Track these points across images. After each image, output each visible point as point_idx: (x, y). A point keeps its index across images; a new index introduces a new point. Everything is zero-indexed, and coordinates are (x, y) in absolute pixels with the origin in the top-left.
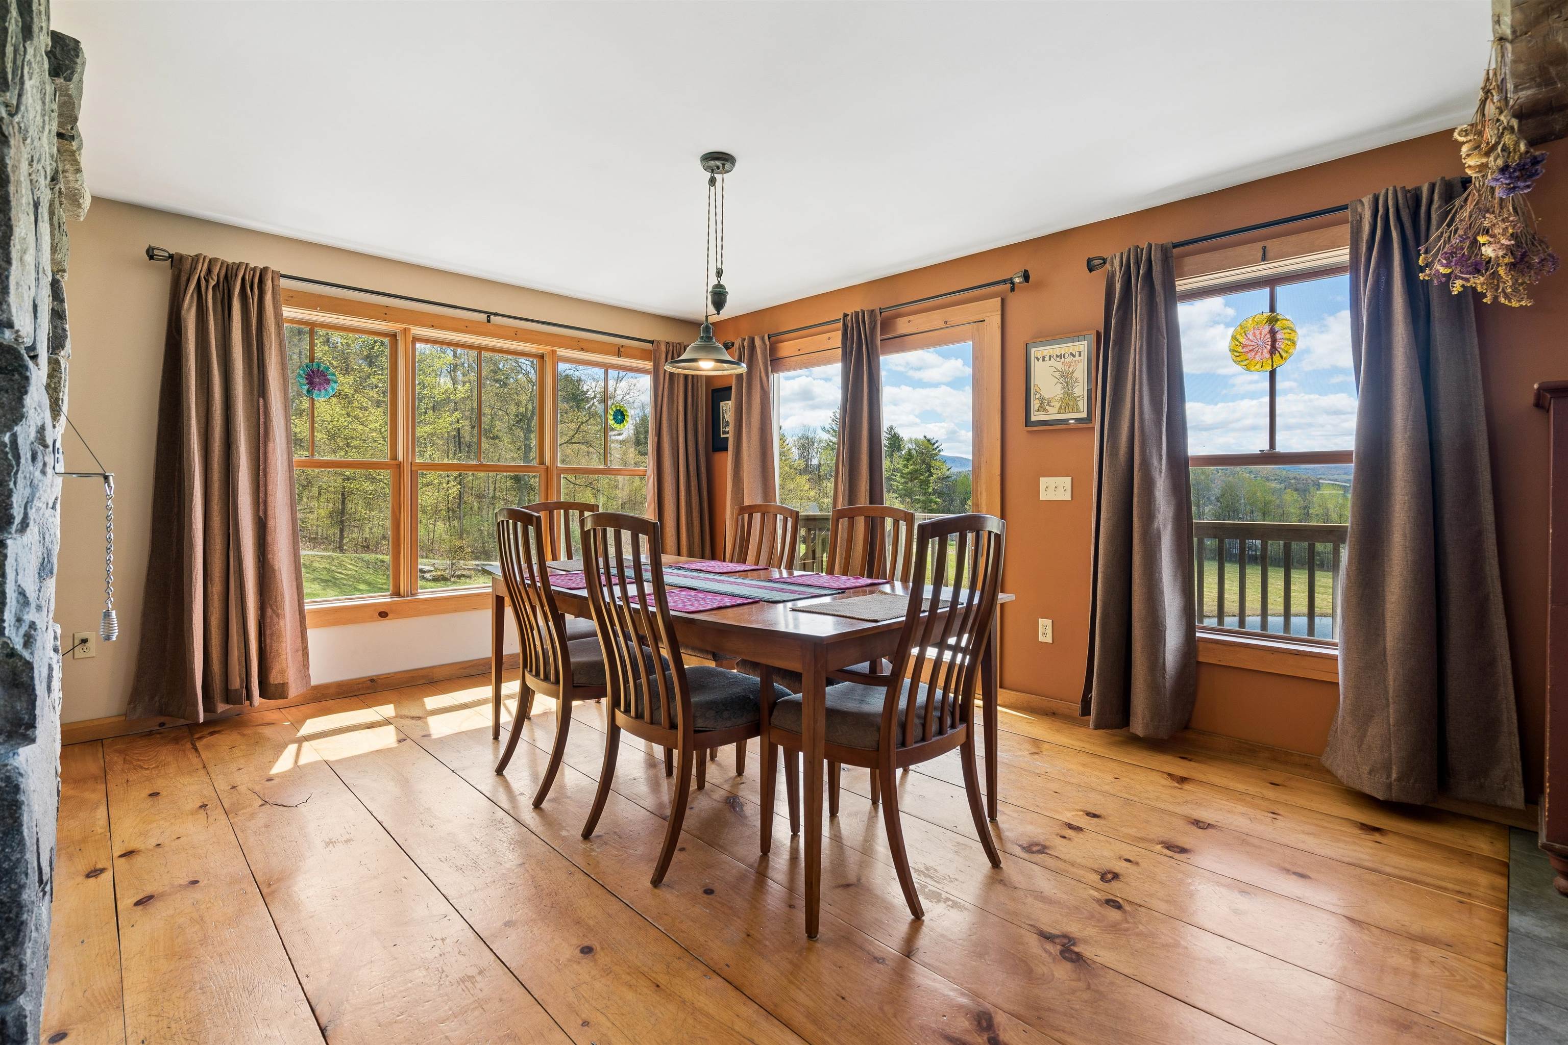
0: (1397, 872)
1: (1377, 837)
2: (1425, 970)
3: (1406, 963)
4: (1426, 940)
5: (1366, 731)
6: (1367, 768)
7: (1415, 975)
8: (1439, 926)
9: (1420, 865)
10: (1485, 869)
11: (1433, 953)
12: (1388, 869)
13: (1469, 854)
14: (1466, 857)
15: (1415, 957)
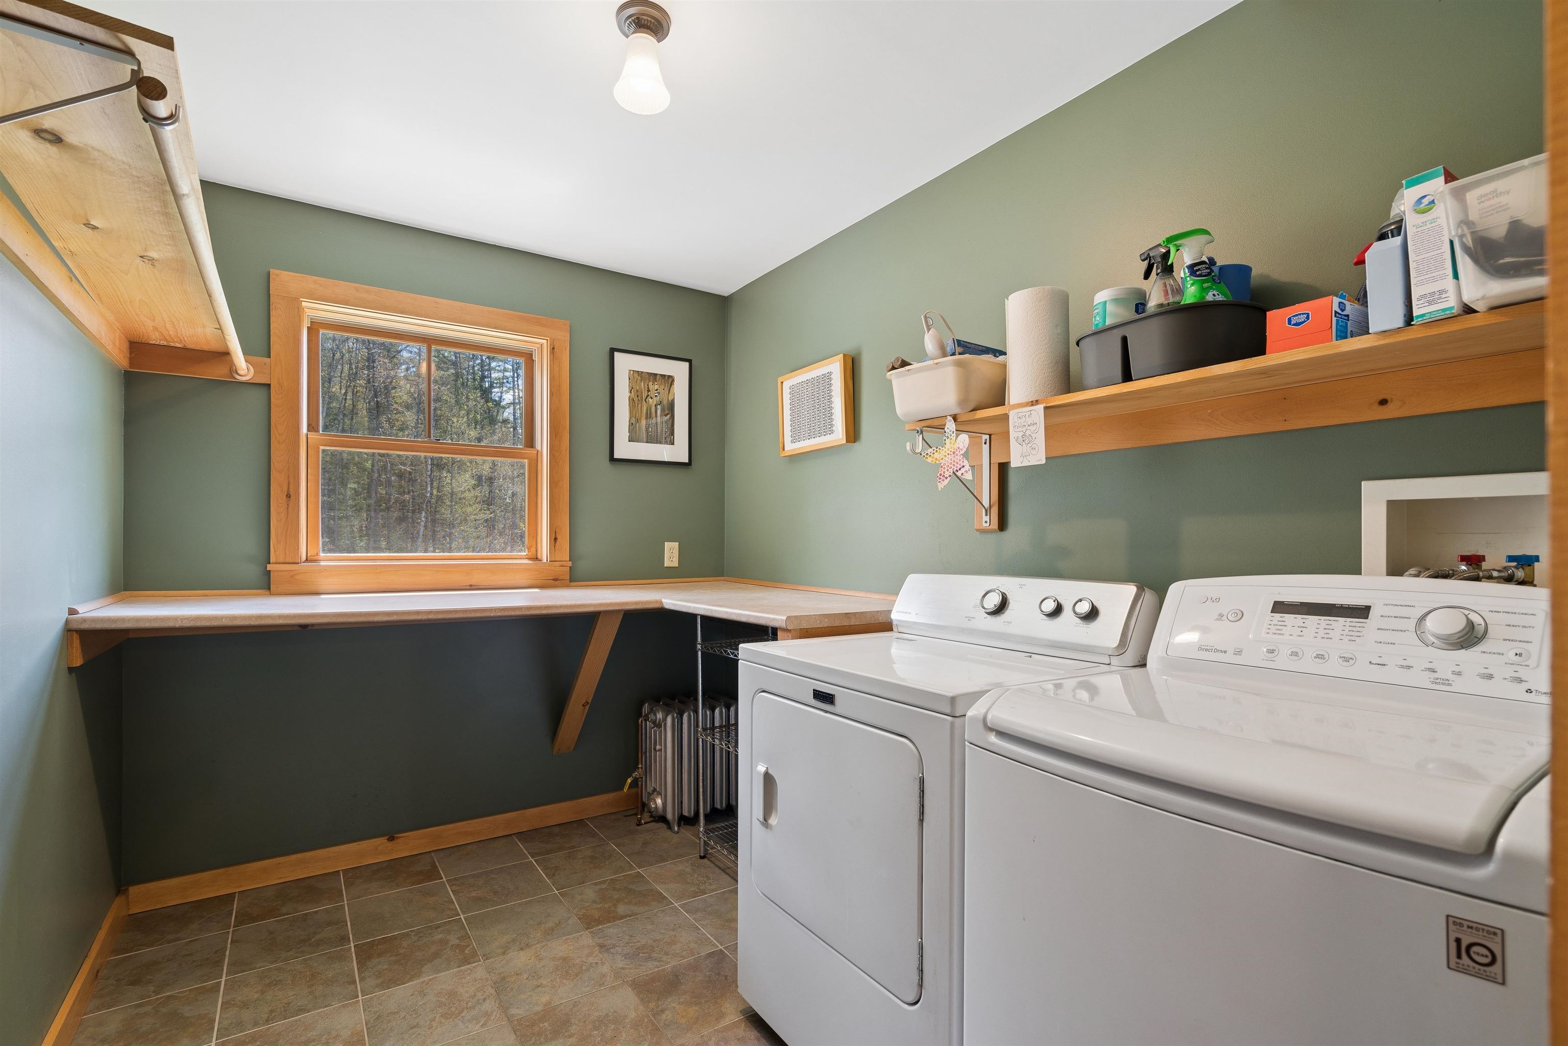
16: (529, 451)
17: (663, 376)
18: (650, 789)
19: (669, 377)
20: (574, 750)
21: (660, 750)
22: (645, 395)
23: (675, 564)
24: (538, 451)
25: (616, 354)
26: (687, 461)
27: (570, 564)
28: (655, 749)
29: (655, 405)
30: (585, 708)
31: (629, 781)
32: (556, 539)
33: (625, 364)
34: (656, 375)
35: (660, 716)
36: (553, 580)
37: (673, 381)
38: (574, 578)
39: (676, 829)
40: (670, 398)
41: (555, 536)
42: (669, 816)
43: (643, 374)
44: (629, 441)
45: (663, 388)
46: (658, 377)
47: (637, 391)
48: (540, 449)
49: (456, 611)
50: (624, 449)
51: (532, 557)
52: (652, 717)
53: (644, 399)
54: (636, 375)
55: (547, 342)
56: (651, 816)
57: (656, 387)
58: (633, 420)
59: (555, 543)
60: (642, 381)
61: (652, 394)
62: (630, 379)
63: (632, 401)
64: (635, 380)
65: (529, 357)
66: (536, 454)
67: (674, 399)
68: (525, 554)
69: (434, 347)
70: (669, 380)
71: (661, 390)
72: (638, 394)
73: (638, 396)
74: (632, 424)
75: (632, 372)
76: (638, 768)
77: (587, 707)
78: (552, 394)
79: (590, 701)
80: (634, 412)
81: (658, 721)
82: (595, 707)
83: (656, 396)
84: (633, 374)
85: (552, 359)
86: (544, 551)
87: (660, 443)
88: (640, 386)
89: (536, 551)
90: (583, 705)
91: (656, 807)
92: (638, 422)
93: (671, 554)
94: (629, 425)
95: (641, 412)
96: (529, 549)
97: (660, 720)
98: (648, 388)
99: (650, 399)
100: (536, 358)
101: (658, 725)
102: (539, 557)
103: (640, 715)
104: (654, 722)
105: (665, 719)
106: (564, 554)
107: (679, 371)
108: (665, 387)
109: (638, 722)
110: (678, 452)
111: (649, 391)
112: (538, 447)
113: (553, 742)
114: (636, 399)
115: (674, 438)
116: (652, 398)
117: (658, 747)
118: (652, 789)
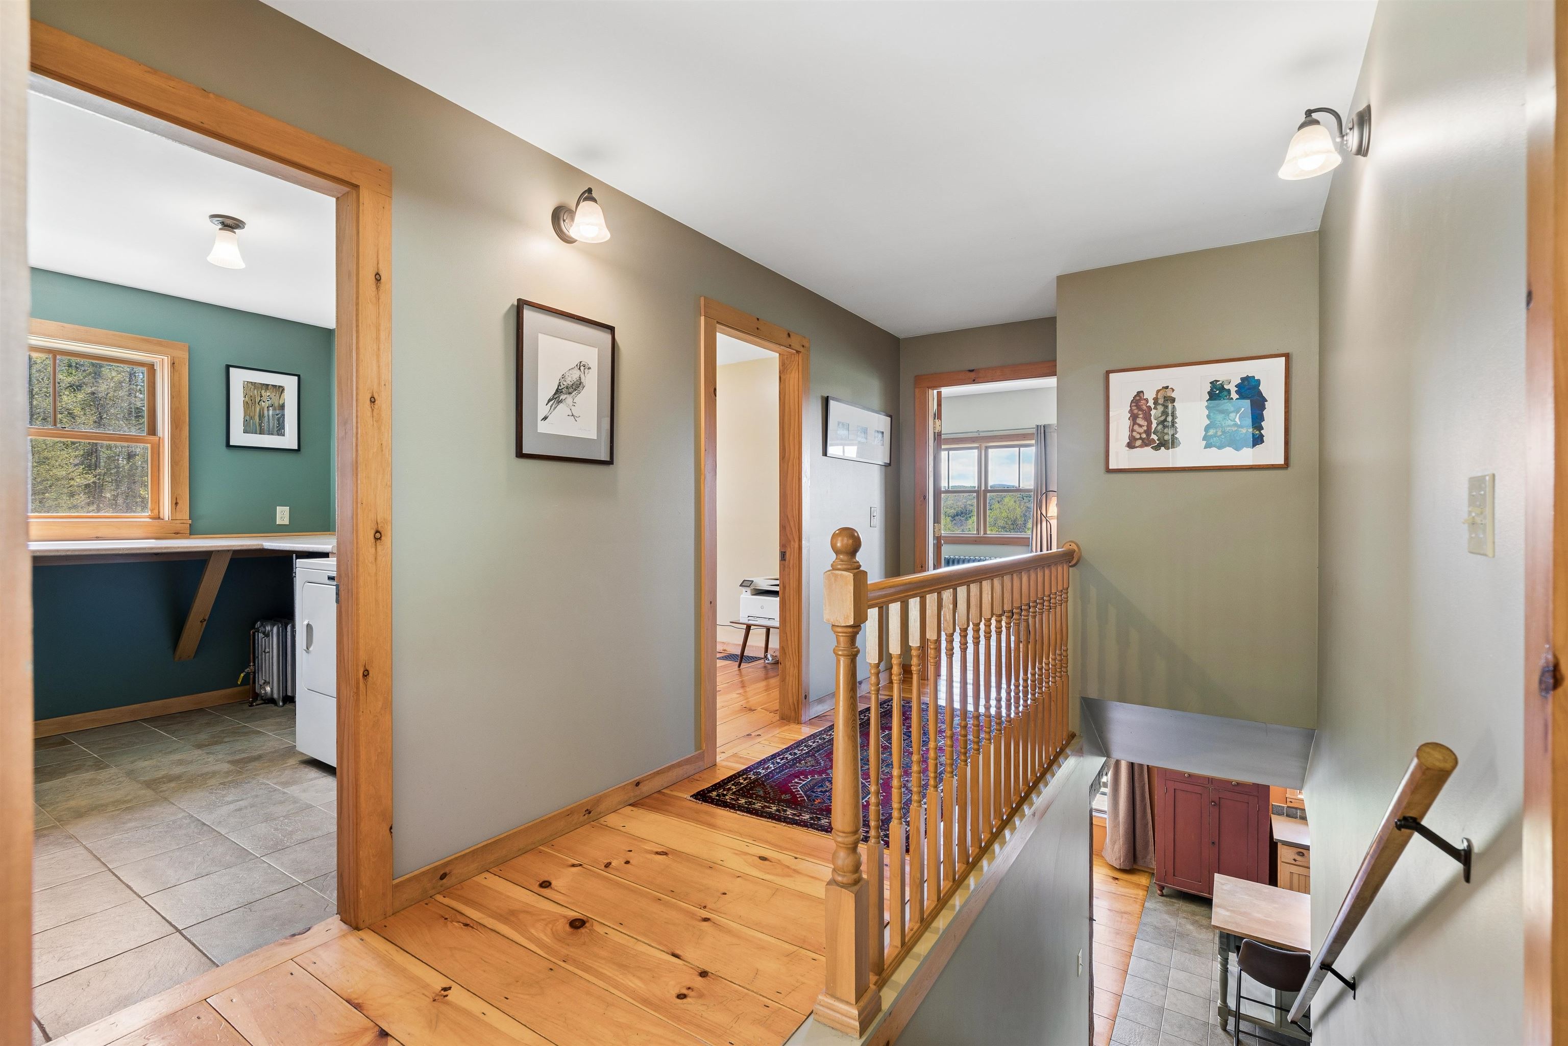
0: (1121, 893)
1: (1117, 881)
2: (1124, 920)
3: (1120, 919)
4: (1125, 913)
5: (1114, 847)
6: (1114, 859)
7: (1121, 922)
8: (1129, 909)
9: (1127, 890)
10: (1142, 889)
11: (1126, 916)
12: (1119, 893)
13: (1139, 885)
14: (1138, 886)
15: (1122, 917)
16: (151, 438)
17: (274, 386)
18: (262, 682)
19: (280, 387)
20: (194, 657)
21: (269, 652)
22: (258, 399)
23: (286, 522)
24: (160, 438)
25: (231, 369)
26: (296, 447)
27: (190, 522)
28: (264, 652)
29: (268, 407)
30: (202, 625)
31: (242, 675)
32: (176, 504)
33: (239, 377)
34: (268, 385)
35: (268, 628)
36: (175, 533)
37: (283, 390)
38: (193, 532)
39: (281, 704)
40: (281, 402)
41: (176, 501)
42: (275, 696)
43: (256, 384)
44: (244, 433)
45: (274, 394)
46: (270, 387)
47: (251, 396)
48: (161, 436)
49: (90, 550)
50: (238, 437)
51: (155, 517)
52: (262, 629)
53: (257, 403)
54: (250, 385)
55: (168, 358)
56: (262, 700)
57: (268, 394)
58: (248, 418)
59: (176, 506)
60: (255, 389)
61: (264, 399)
62: (244, 388)
63: (246, 404)
64: (249, 389)
65: (151, 368)
66: (158, 441)
67: (284, 403)
68: (148, 514)
69: (58, 357)
70: (280, 389)
71: (272, 396)
72: (252, 398)
73: (251, 400)
74: (247, 420)
75: (246, 383)
76: (250, 666)
77: (205, 623)
78: (172, 397)
79: (207, 618)
80: (248, 412)
81: (267, 631)
82: (211, 622)
83: (268, 400)
84: (247, 384)
85: (172, 371)
86: (166, 511)
87: (272, 434)
88: (254, 393)
89: (159, 512)
90: (201, 622)
91: (266, 693)
92: (251, 419)
93: (283, 515)
94: (244, 421)
95: (255, 412)
96: (152, 511)
97: (268, 631)
98: (261, 394)
99: (263, 403)
100: (158, 368)
101: (267, 635)
102: (161, 516)
103: (253, 627)
104: (264, 633)
105: (272, 630)
106: (184, 513)
107: (290, 384)
108: (276, 394)
109: (250, 633)
110: (289, 440)
111: (261, 396)
112: (160, 433)
113: (174, 653)
114: (250, 402)
115: (284, 431)
116: (264, 402)
117: (267, 650)
118: (263, 681)
